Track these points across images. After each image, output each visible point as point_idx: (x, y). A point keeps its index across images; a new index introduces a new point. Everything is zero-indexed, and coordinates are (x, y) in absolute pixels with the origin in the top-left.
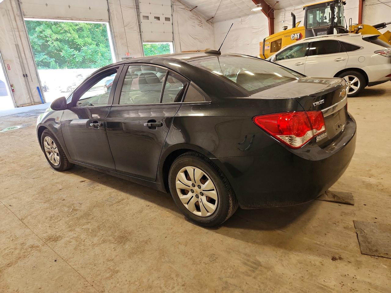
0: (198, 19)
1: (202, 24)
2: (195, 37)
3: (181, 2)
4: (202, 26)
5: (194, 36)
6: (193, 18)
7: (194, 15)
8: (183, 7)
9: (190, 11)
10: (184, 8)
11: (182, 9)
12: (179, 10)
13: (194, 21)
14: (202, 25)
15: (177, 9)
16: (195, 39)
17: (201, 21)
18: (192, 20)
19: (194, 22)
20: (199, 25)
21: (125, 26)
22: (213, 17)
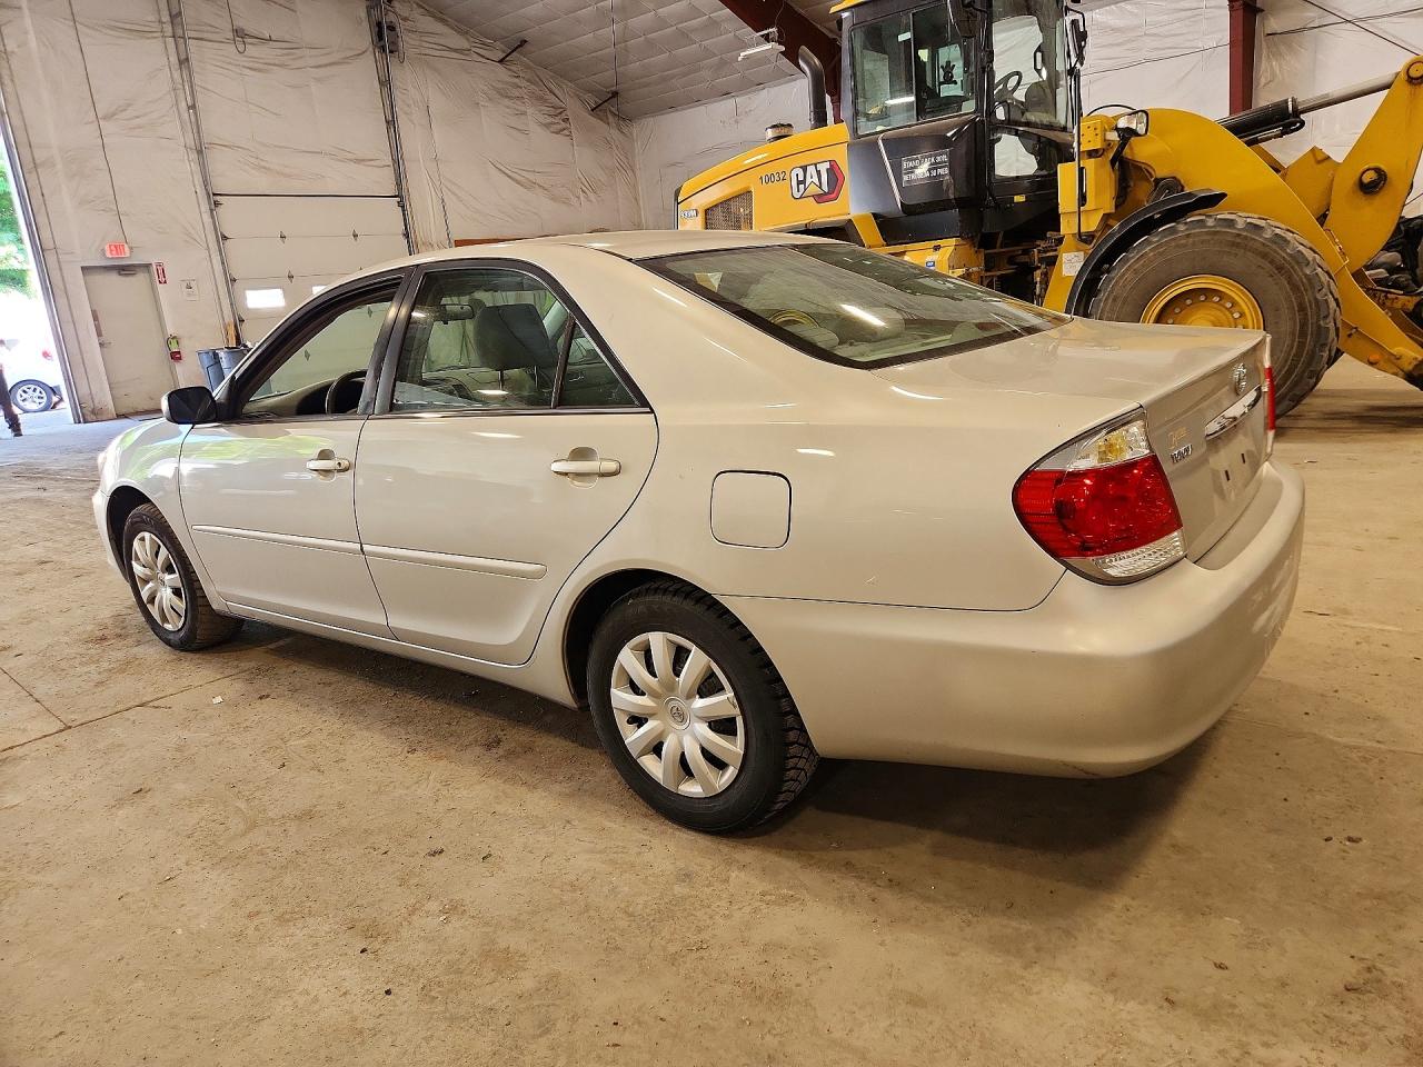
0: (546, 101)
1: (566, 120)
2: (531, 177)
3: (443, 21)
4: (566, 132)
5: (524, 173)
6: (516, 93)
7: (524, 83)
8: (461, 43)
9: (501, 61)
10: (466, 45)
11: (456, 51)
12: (438, 53)
13: (523, 108)
14: (564, 125)
15: (427, 52)
16: (529, 185)
17: (559, 112)
18: (507, 102)
19: (524, 113)
20: (547, 126)
21: (104, 118)
22: (615, 94)
